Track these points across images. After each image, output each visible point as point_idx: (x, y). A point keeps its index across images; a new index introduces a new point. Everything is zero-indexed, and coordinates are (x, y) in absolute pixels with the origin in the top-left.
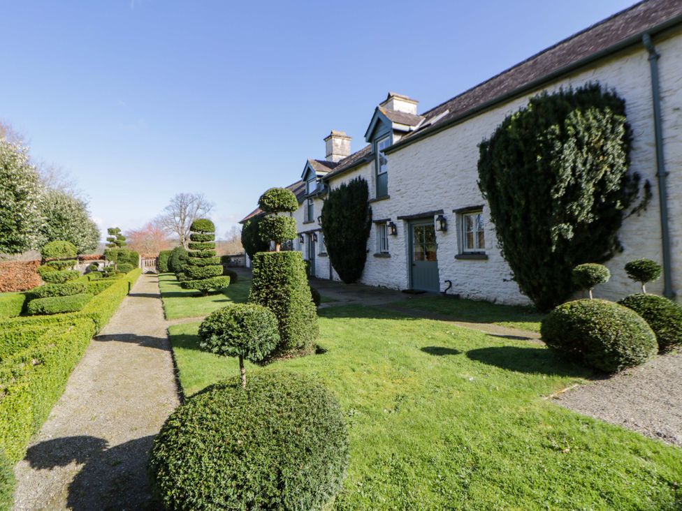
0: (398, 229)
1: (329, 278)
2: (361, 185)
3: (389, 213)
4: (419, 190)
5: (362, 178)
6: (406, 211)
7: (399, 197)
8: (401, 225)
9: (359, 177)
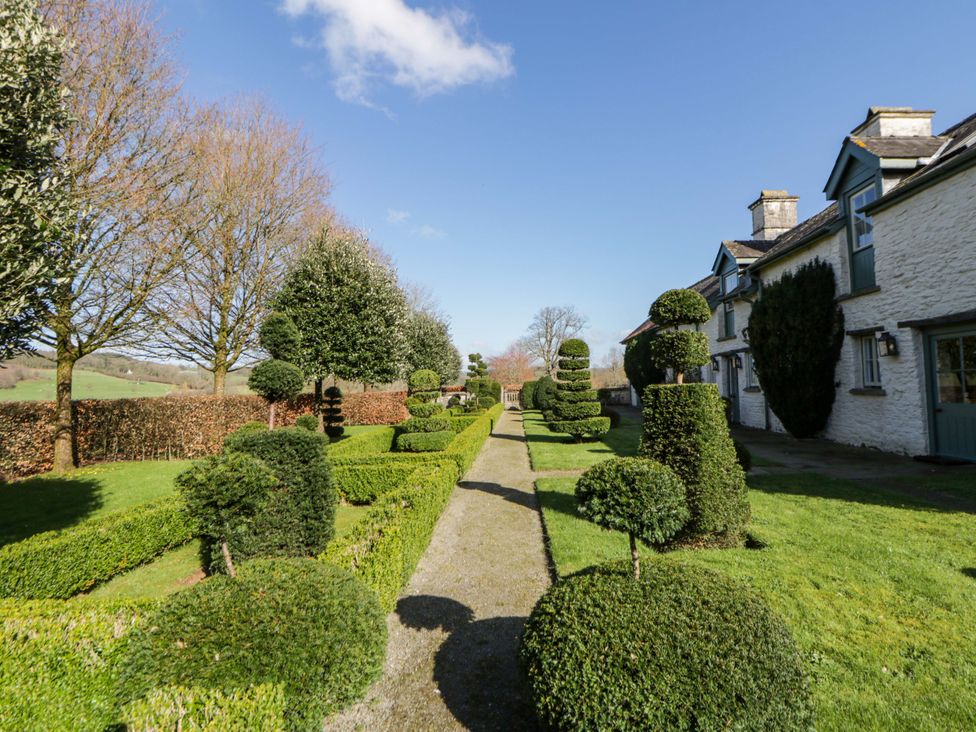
0: (901, 345)
1: (764, 428)
2: (821, 274)
3: (879, 316)
4: (946, 271)
5: (821, 261)
6: (919, 313)
7: (901, 288)
8: (906, 338)
9: (817, 260)
